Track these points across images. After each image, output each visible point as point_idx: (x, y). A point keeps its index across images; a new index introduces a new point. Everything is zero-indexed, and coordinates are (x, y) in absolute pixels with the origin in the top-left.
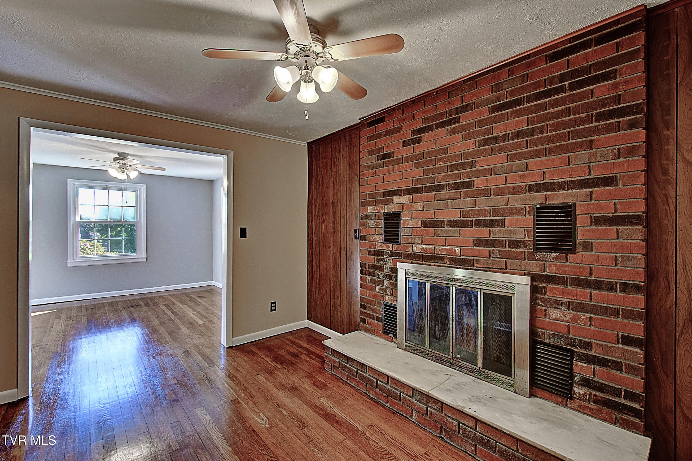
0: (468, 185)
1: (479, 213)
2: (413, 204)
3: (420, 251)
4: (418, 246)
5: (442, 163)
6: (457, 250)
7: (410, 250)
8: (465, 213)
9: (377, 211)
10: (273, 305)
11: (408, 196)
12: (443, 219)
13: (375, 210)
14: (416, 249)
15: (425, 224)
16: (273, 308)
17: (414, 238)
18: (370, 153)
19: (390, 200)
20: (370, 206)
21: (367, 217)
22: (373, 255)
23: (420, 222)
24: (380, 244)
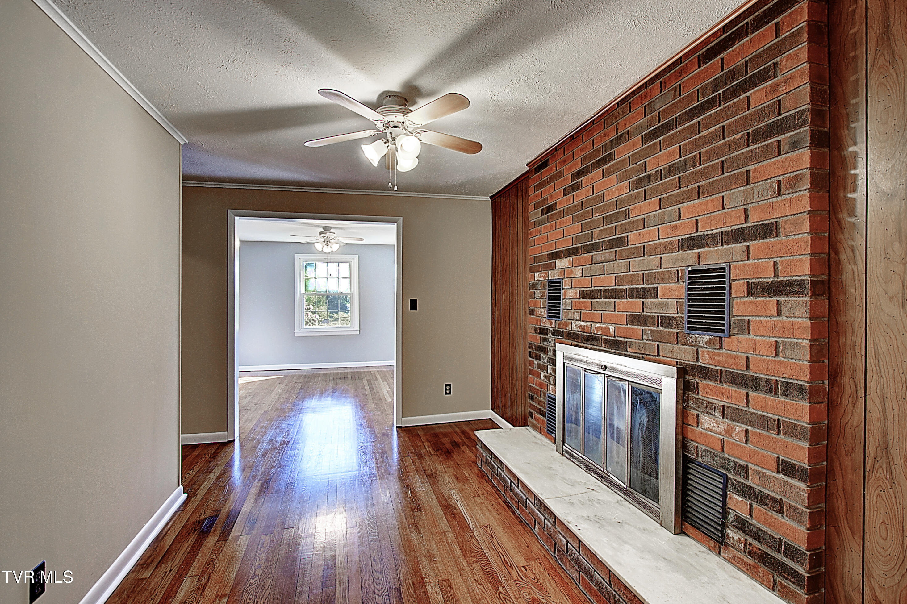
0: (621, 242)
1: (632, 279)
2: (573, 269)
3: (578, 329)
4: (577, 323)
5: (598, 214)
6: (612, 328)
7: (569, 328)
8: (619, 280)
9: (542, 279)
10: (448, 387)
11: (568, 258)
12: (599, 288)
13: (540, 277)
14: (575, 327)
15: (583, 295)
16: (448, 391)
17: (574, 313)
18: (536, 207)
19: (553, 264)
20: (537, 272)
21: (534, 286)
22: (539, 333)
23: (578, 291)
24: (544, 319)
